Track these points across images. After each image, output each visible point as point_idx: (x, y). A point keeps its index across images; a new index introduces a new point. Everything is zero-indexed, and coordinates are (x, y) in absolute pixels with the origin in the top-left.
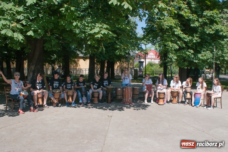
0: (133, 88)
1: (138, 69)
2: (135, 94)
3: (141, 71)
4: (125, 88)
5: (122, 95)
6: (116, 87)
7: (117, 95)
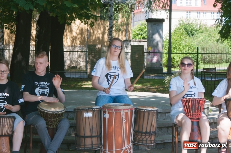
0: (136, 109)
1: (145, 44)
2: (144, 131)
3: (154, 53)
4: (110, 109)
5: (99, 137)
6: (76, 107)
7: (82, 134)
